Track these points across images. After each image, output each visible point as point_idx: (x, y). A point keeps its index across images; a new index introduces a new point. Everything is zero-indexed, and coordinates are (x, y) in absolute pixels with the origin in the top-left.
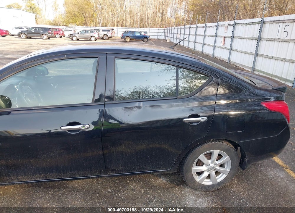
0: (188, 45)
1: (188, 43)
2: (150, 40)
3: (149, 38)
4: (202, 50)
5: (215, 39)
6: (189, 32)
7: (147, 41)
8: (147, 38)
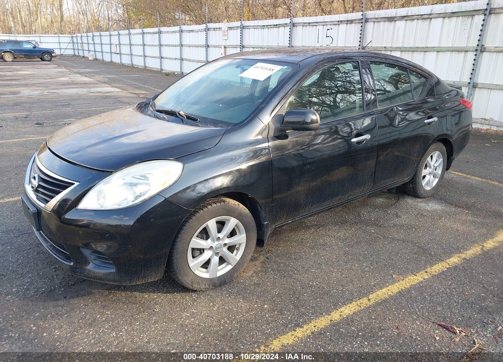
0: (145, 63)
1: (144, 59)
2: (56, 56)
3: (53, 53)
4: (181, 69)
5: (207, 51)
6: (143, 41)
7: (51, 59)
8: (50, 52)
